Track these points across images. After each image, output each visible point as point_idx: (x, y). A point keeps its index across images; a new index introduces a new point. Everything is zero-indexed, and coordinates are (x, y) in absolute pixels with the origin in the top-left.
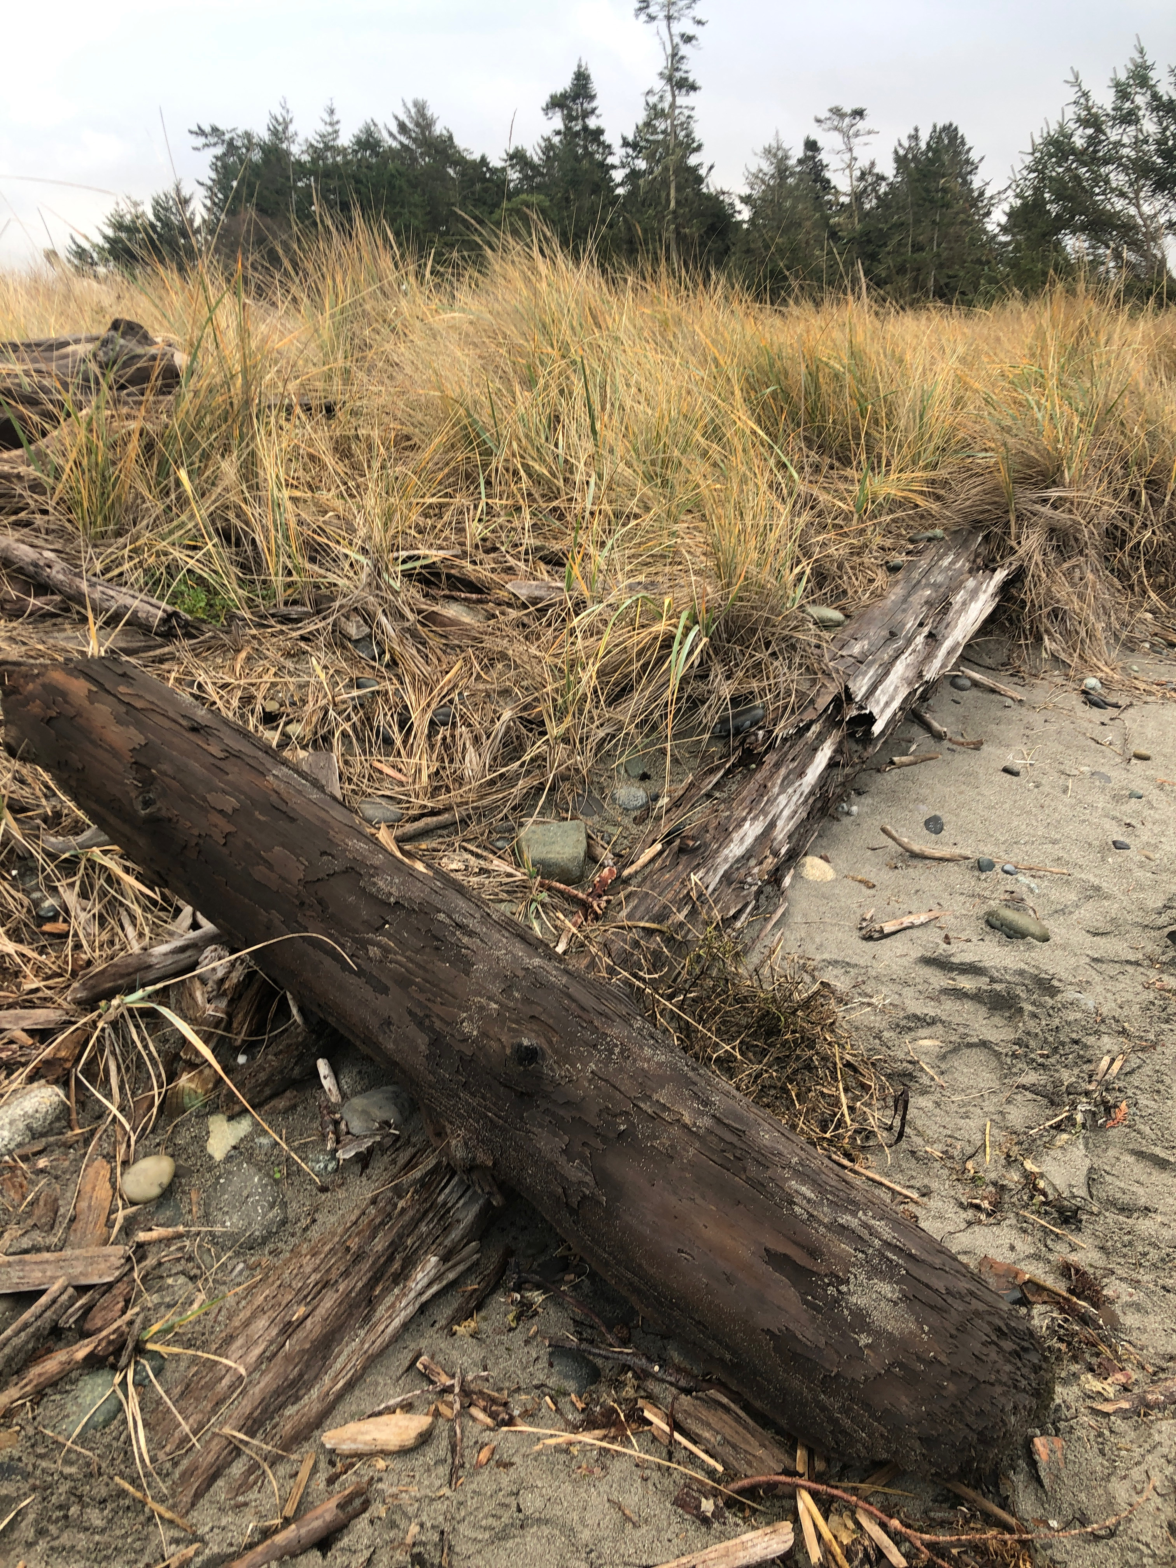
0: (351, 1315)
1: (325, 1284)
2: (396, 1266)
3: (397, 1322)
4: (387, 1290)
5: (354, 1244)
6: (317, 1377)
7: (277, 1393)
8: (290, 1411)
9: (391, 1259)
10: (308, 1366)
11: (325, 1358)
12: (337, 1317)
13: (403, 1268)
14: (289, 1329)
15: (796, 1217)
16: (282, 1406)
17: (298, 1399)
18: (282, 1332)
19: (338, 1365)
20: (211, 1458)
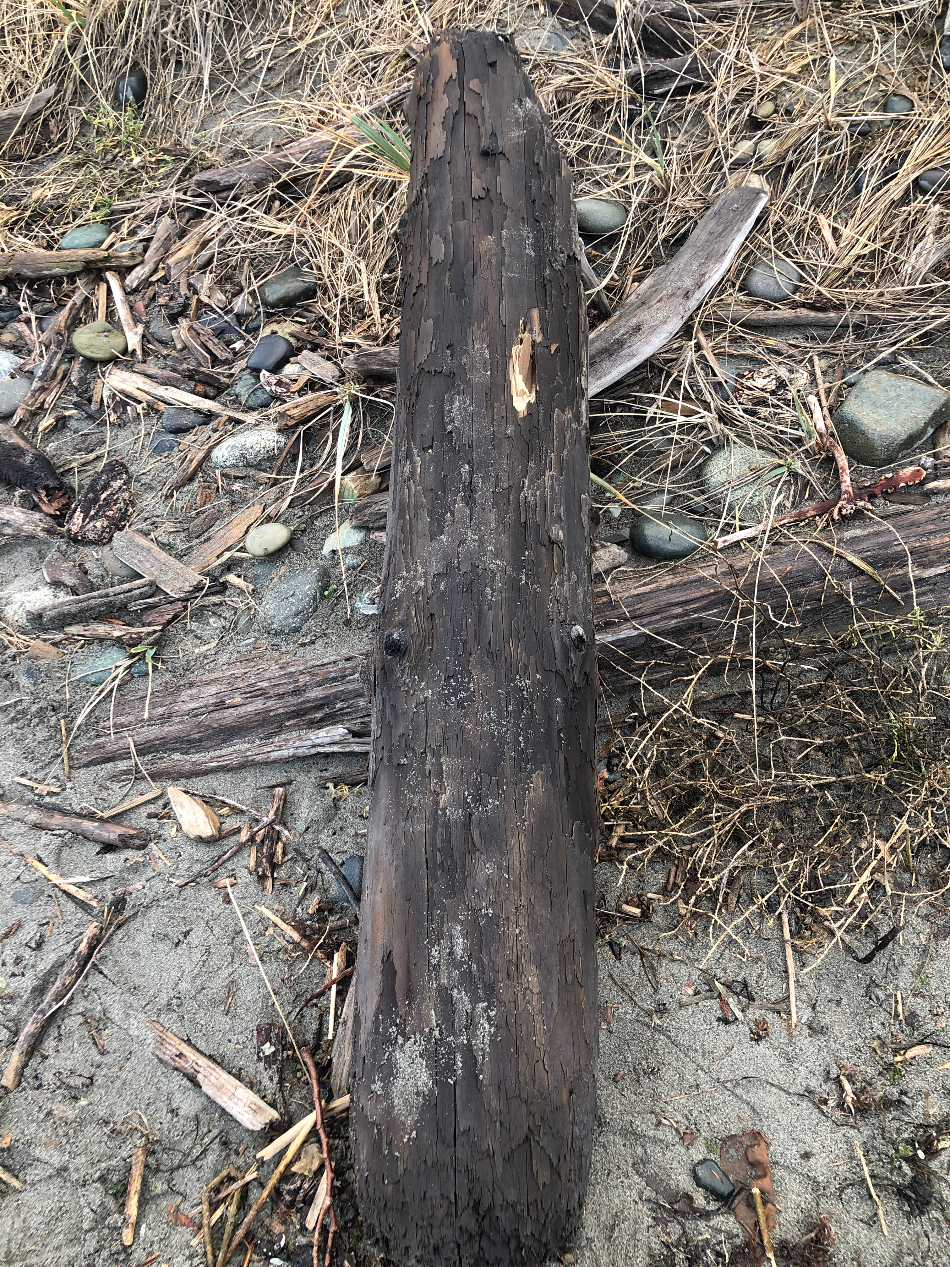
0: (261, 726)
1: (263, 694)
2: (319, 715)
3: (285, 753)
4: (298, 727)
5: (303, 680)
6: (208, 749)
7: (177, 740)
8: (177, 756)
9: (319, 707)
10: (209, 737)
11: (225, 741)
12: (249, 721)
13: (321, 720)
14: (221, 705)
15: (429, 954)
16: (174, 750)
17: (187, 753)
18: (216, 704)
19: (225, 751)
20: (115, 747)
